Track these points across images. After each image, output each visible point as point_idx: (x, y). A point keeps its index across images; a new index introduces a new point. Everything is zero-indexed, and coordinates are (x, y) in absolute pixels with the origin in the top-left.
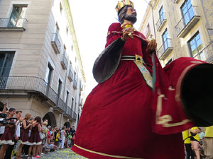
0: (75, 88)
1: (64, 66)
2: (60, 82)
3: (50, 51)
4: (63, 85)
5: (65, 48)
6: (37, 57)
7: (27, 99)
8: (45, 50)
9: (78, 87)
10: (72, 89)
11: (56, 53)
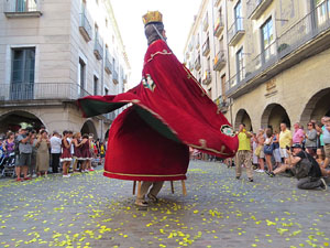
0: (116, 82)
1: (98, 56)
2: (96, 79)
3: (78, 41)
4: (99, 82)
5: (96, 26)
6: (66, 54)
7: (62, 110)
8: (74, 43)
9: (120, 80)
10: (111, 84)
11: (87, 41)
